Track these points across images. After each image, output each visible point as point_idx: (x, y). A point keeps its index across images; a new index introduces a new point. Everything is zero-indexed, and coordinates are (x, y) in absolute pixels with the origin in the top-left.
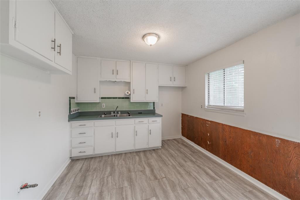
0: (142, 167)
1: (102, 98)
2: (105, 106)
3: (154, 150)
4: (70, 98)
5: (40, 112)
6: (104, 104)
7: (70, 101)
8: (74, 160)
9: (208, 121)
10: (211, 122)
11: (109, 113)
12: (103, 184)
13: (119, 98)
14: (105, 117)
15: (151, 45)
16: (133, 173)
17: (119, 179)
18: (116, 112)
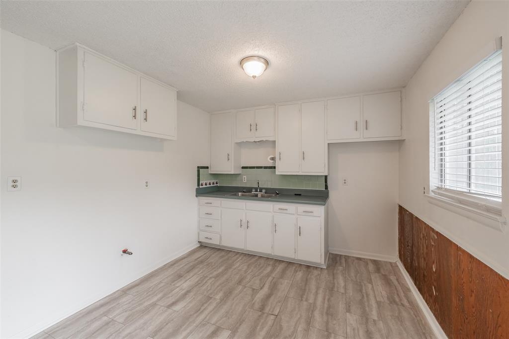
0: (260, 285)
1: (243, 168)
2: (246, 180)
3: (309, 267)
4: (198, 167)
5: (147, 183)
6: (245, 177)
7: (199, 171)
8: (202, 246)
9: (433, 230)
10: (438, 233)
11: (249, 190)
12: (199, 283)
13: (266, 168)
14: (242, 195)
15: (254, 77)
16: (240, 287)
17: (218, 286)
18: (258, 190)
